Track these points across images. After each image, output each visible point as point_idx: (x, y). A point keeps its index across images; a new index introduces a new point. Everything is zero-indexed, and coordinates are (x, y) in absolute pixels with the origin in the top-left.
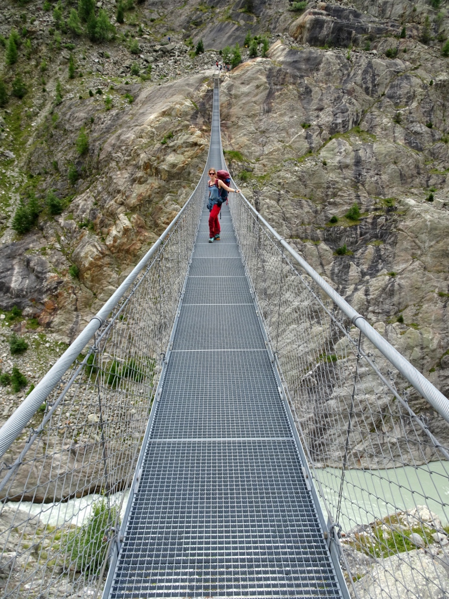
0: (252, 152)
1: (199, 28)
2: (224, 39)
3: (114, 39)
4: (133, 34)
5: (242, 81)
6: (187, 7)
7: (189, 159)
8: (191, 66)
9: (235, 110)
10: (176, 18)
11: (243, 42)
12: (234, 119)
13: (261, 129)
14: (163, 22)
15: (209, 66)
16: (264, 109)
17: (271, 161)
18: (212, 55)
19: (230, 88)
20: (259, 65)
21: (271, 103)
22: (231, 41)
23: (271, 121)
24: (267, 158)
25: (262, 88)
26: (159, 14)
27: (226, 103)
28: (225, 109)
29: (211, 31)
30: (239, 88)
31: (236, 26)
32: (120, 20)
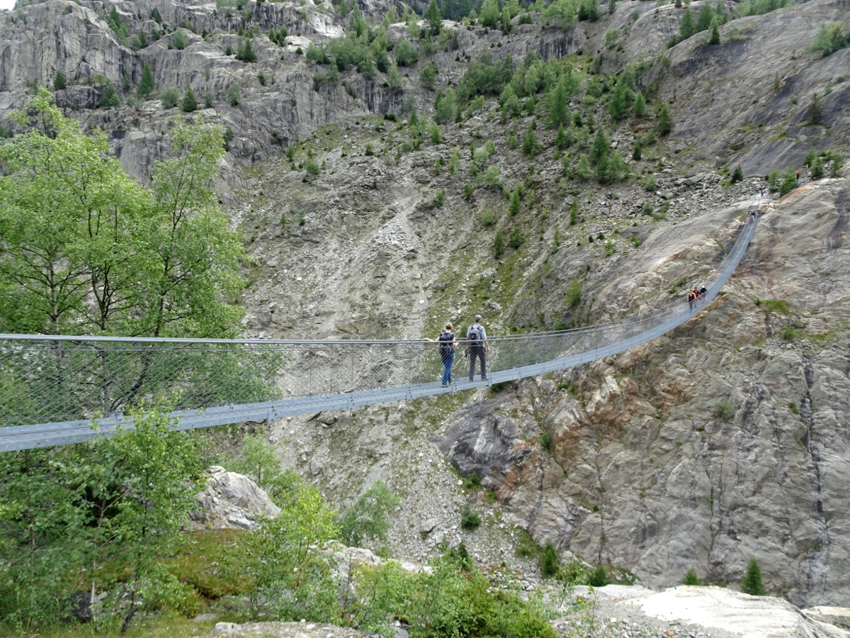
0: (805, 302)
1: (739, 152)
2: (774, 161)
3: (626, 178)
4: (651, 169)
5: (794, 211)
6: (725, 131)
7: (706, 312)
8: (723, 198)
9: (780, 248)
10: (708, 145)
11: (802, 162)
12: (778, 259)
13: (822, 271)
14: (690, 152)
15: (748, 196)
16: (829, 245)
17: (838, 315)
18: (754, 183)
19: (774, 221)
20: (824, 189)
21: (841, 235)
22: (784, 161)
23: (839, 260)
24: (831, 310)
25: (826, 217)
26: (686, 143)
27: (768, 240)
28: (765, 248)
29: (755, 154)
30: (789, 219)
31: (793, 144)
32: (637, 157)
